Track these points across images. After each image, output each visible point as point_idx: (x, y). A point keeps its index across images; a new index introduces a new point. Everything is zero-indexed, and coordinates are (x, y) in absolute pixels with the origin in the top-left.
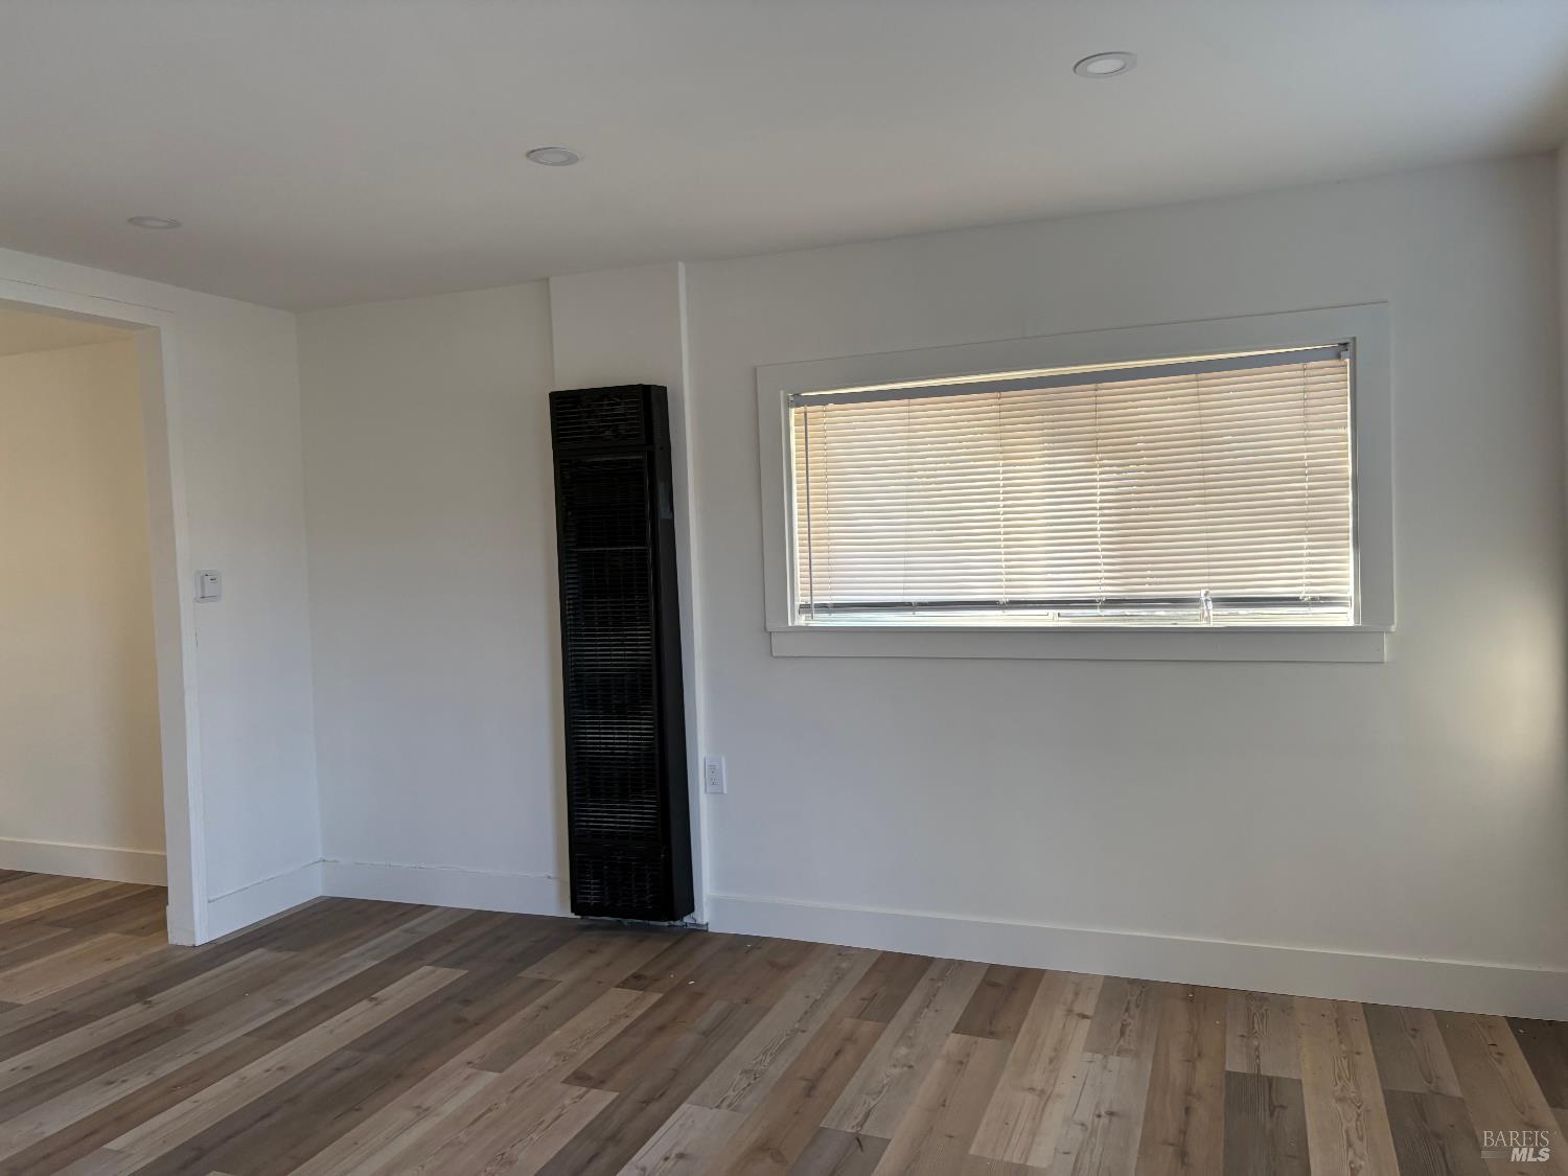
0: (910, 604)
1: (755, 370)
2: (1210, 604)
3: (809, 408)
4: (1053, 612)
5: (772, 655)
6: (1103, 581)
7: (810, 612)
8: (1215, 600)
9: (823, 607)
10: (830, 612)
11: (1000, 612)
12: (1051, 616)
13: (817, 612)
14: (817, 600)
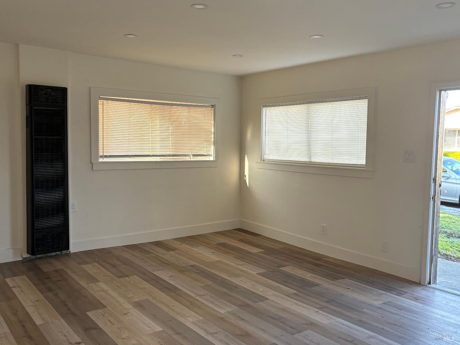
0: (129, 156)
1: (90, 88)
2: (192, 156)
3: (104, 101)
4: (159, 158)
5: (92, 170)
6: (171, 151)
7: (102, 158)
8: (193, 155)
9: (106, 156)
10: (107, 158)
11: (150, 158)
12: (158, 159)
13: (105, 158)
14: (105, 154)
